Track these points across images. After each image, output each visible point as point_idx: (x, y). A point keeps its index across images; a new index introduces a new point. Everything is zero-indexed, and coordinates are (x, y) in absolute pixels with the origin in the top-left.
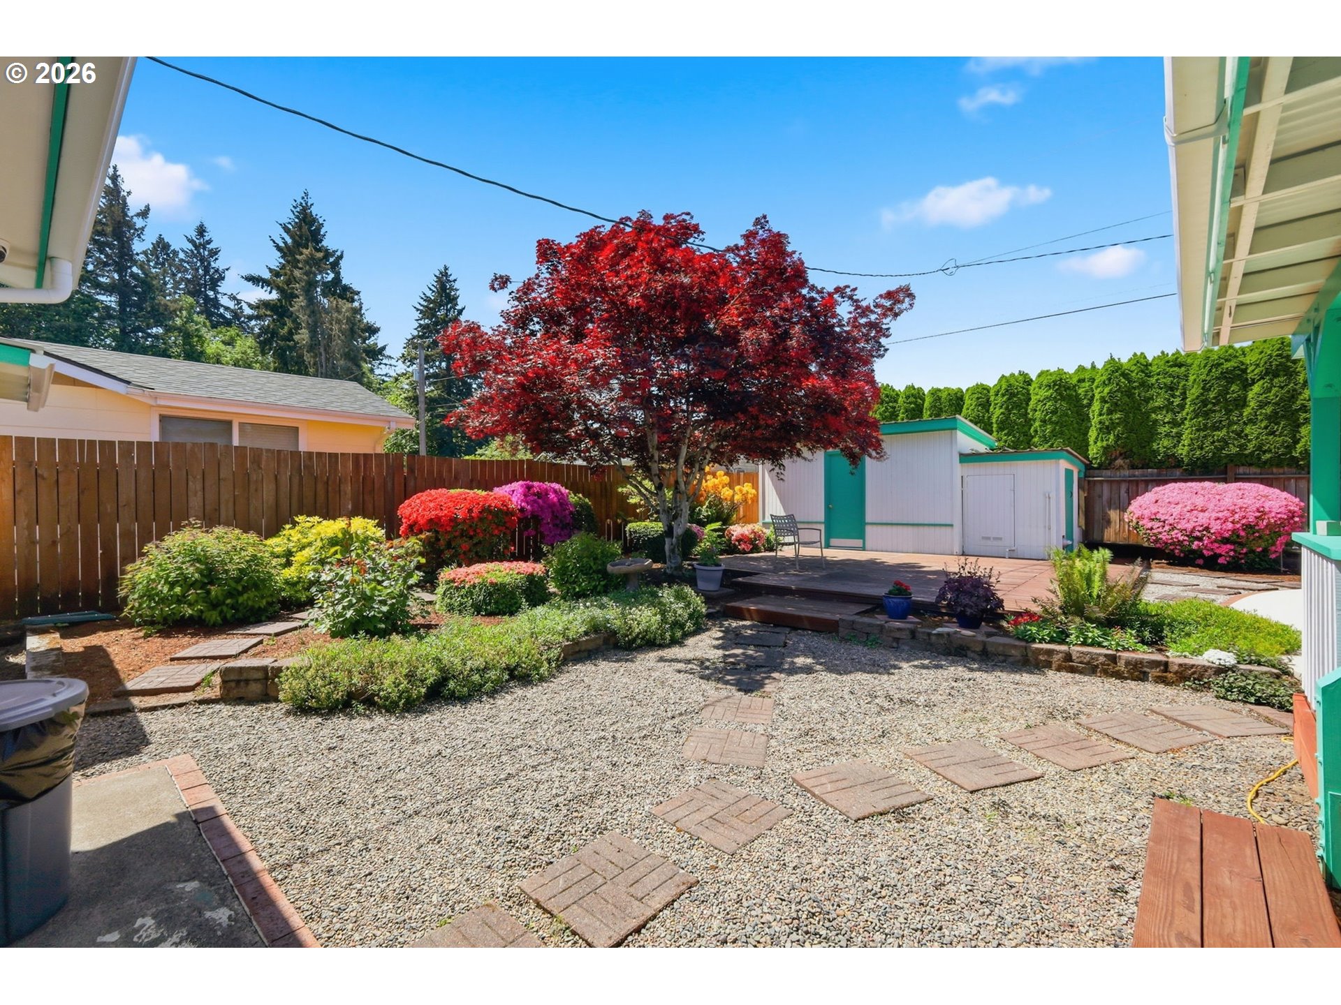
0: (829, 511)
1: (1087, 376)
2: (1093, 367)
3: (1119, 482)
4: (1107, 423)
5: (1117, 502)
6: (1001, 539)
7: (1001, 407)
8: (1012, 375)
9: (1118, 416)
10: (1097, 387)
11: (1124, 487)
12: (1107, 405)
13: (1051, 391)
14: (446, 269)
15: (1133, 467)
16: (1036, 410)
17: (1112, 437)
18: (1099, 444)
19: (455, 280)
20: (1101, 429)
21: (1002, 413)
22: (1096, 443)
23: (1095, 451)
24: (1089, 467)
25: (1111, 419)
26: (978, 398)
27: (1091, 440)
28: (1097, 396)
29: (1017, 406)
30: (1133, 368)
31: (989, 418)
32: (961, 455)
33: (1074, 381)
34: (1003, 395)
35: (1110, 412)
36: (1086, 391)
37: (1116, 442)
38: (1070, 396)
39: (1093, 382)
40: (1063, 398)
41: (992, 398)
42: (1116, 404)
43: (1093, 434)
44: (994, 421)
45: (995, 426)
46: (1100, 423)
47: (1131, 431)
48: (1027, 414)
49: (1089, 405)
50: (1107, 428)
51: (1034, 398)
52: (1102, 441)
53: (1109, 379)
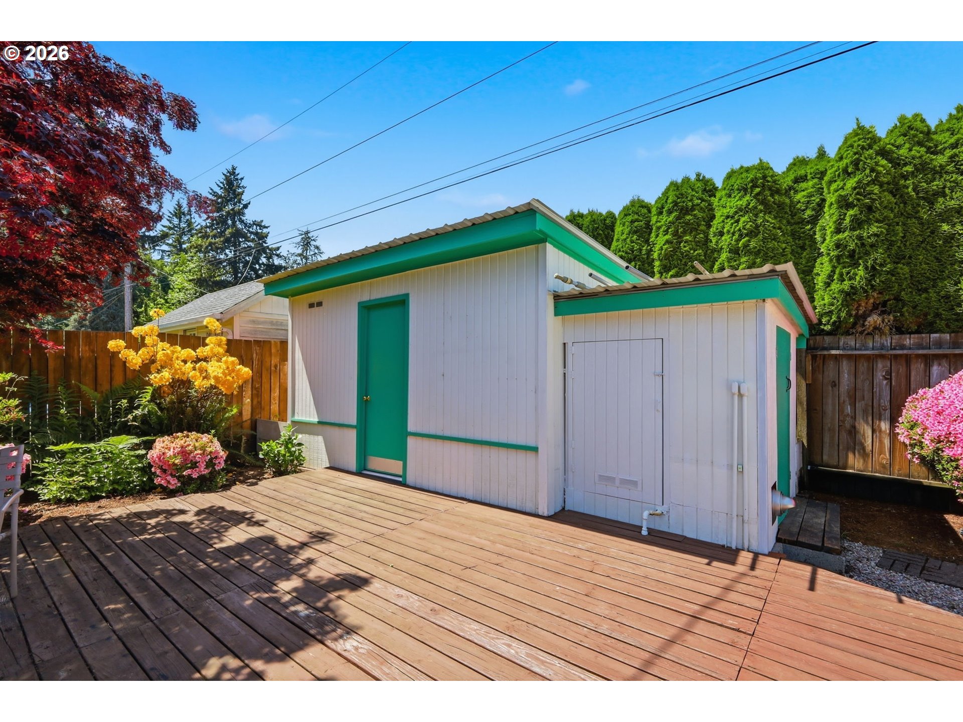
0: (364, 405)
1: (809, 170)
2: (822, 154)
3: (871, 359)
4: (852, 246)
5: (868, 395)
6: (635, 483)
7: (666, 232)
8: (686, 180)
9: (874, 229)
10: (830, 183)
11: (881, 368)
12: (851, 212)
13: (748, 198)
14: (234, 169)
15: (899, 329)
16: (721, 234)
17: (861, 272)
18: (835, 286)
19: (242, 179)
20: (838, 258)
21: (667, 242)
22: (828, 285)
23: (827, 300)
24: (815, 329)
25: (860, 238)
26: (632, 222)
27: (820, 281)
28: (831, 198)
29: (692, 229)
30: (900, 141)
31: (649, 252)
32: (557, 297)
33: (788, 182)
34: (670, 212)
35: (857, 224)
36: (810, 196)
37: (869, 281)
38: (781, 205)
39: (821, 179)
40: (768, 209)
41: (654, 219)
42: (870, 209)
43: (823, 268)
44: (655, 255)
45: (657, 263)
46: (838, 246)
47: (898, 259)
48: (707, 240)
49: (814, 220)
50: (852, 254)
51: (718, 214)
52: (842, 280)
53: (856, 163)
